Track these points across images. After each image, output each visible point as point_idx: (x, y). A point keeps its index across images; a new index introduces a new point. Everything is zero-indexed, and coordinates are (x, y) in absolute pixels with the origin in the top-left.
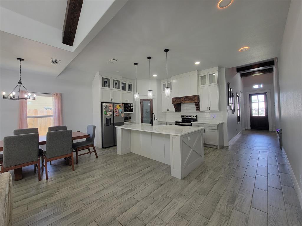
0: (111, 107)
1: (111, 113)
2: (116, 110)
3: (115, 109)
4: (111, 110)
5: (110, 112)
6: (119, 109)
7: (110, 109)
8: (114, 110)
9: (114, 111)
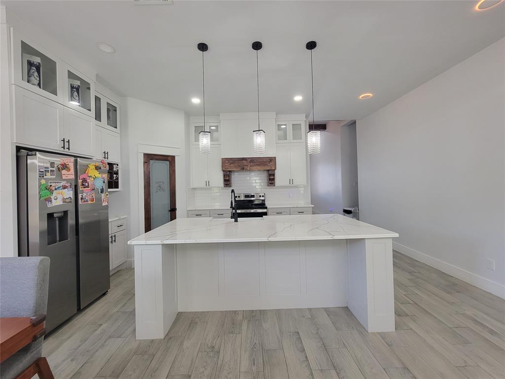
0: (69, 170)
1: (69, 193)
2: (84, 180)
3: (82, 177)
4: (68, 180)
5: (65, 187)
6: (95, 178)
7: (64, 177)
8: (80, 181)
9: (76, 186)
